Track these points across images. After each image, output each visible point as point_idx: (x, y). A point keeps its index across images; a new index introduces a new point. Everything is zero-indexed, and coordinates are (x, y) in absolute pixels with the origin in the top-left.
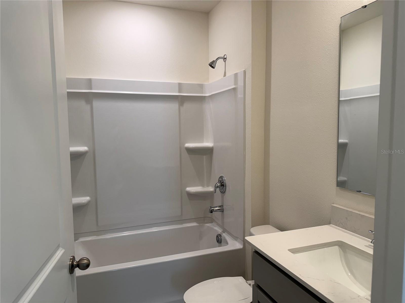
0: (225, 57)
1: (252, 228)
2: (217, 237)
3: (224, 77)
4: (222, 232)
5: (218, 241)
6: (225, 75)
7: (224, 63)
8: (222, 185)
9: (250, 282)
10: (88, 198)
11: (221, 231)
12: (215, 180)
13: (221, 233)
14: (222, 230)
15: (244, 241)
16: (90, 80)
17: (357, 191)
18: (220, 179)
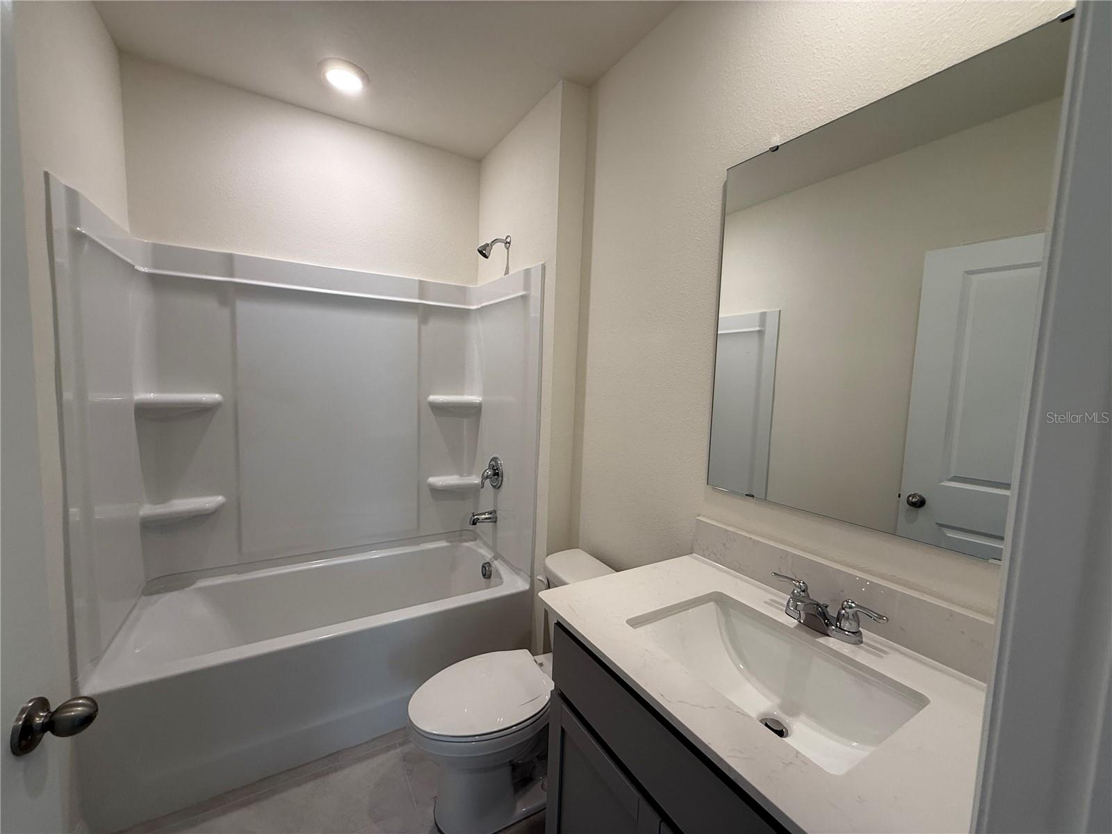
0: (508, 240)
1: (547, 556)
2: (483, 566)
3: (505, 275)
4: (493, 559)
5: (484, 575)
6: (507, 272)
7: (506, 250)
8: (496, 473)
9: (541, 658)
10: (220, 499)
11: (490, 557)
12: (484, 466)
13: (490, 559)
14: (493, 554)
15: (531, 577)
16: (230, 258)
17: (747, 495)
18: (493, 463)
